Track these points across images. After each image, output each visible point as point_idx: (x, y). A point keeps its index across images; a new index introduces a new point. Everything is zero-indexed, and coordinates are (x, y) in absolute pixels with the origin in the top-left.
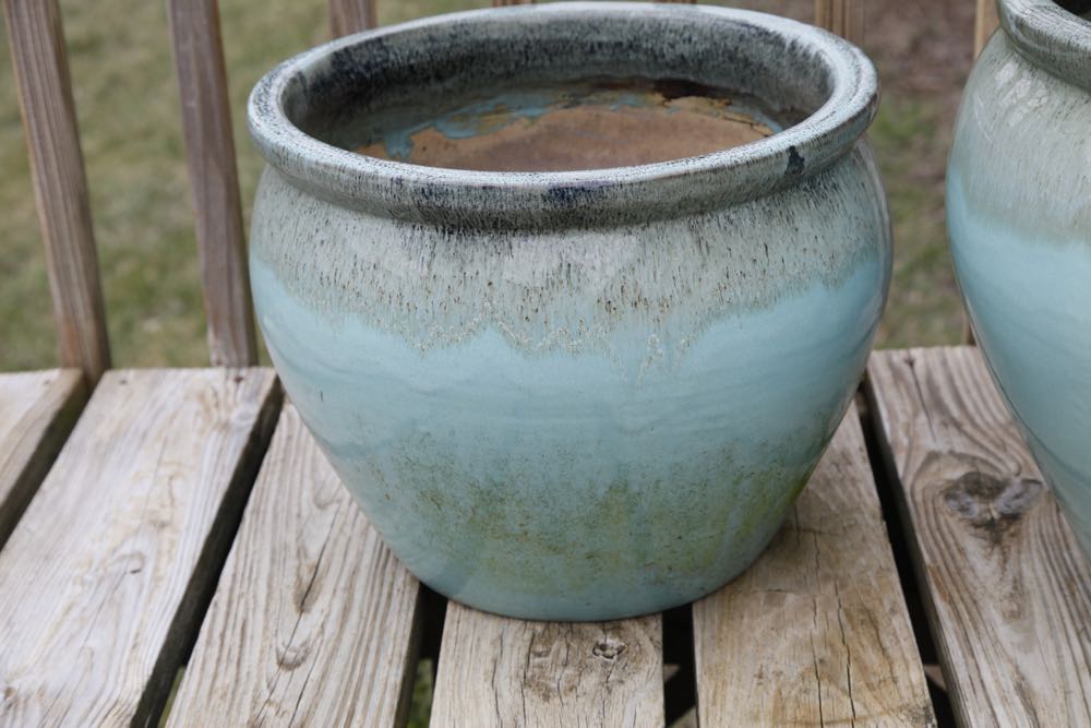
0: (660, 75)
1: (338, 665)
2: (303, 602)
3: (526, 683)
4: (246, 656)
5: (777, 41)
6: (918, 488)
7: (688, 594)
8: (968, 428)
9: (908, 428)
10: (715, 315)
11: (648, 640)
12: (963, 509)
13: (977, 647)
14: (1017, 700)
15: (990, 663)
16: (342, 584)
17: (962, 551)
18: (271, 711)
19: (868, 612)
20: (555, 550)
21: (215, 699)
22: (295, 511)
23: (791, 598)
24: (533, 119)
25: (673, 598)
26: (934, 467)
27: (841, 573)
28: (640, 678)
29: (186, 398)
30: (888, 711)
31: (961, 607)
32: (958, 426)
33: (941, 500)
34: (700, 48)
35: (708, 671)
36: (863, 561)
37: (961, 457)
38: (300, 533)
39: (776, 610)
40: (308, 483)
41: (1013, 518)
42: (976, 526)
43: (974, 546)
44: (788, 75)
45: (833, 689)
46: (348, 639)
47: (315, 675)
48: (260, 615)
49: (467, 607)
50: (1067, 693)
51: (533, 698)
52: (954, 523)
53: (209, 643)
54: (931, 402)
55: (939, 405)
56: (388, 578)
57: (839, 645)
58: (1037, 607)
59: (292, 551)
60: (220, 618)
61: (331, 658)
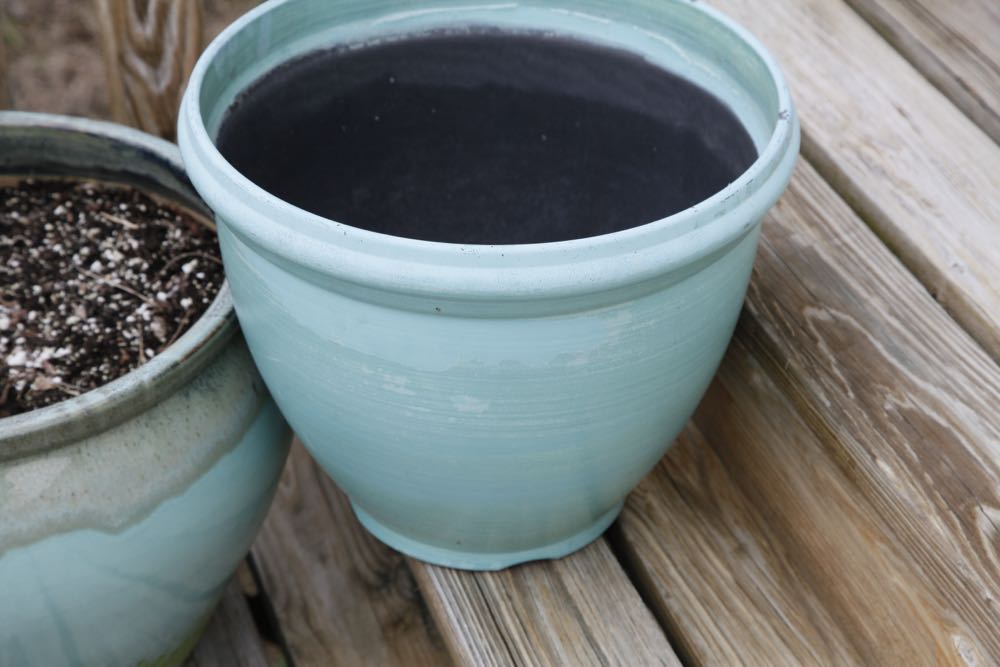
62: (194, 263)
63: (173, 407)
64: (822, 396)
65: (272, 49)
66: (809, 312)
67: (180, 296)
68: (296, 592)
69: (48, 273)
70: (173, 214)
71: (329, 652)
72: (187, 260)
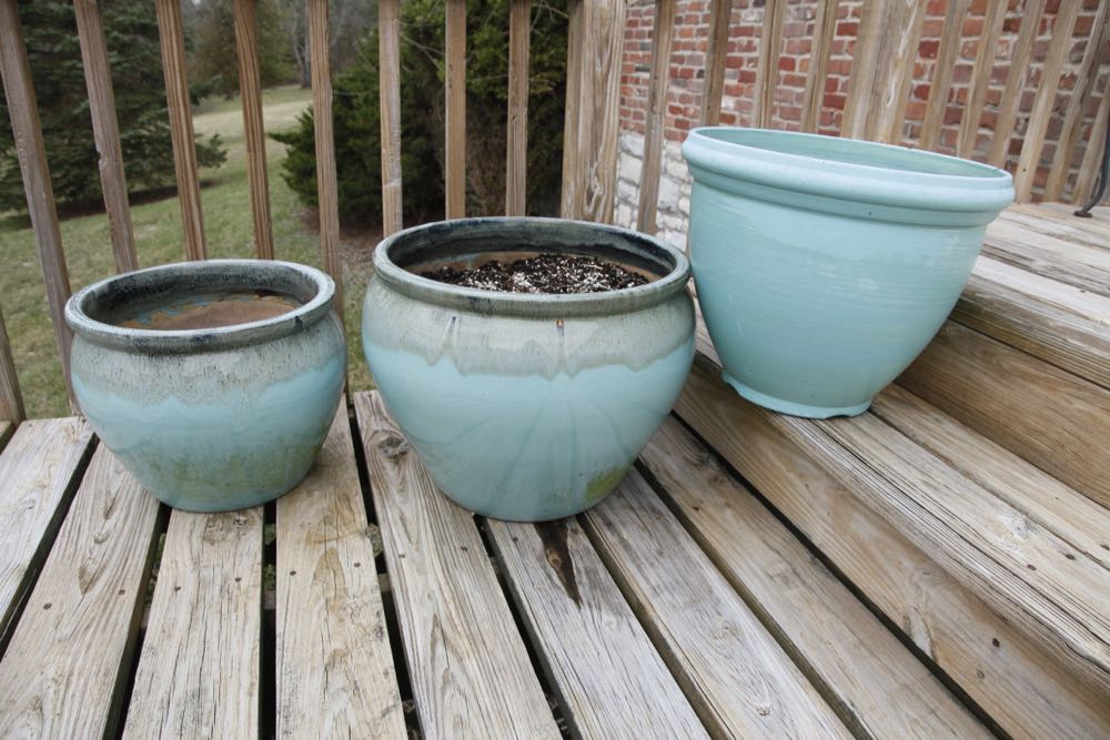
0: (256, 288)
1: (122, 540)
2: (107, 515)
3: (204, 539)
4: (80, 541)
5: (300, 274)
6: (369, 445)
7: (273, 497)
9: (367, 421)
10: (268, 384)
11: (257, 517)
12: (386, 452)
13: (387, 505)
14: (400, 523)
15: (391, 510)
16: (125, 505)
17: (384, 468)
18: (91, 562)
19: (344, 494)
20: (212, 484)
21: (65, 559)
22: (106, 476)
23: (316, 493)
25: (267, 498)
26: (376, 436)
27: (337, 481)
28: (253, 532)
29: (59, 431)
30: (350, 534)
31: (382, 489)
32: (386, 419)
33: (377, 450)
34: (272, 276)
35: (282, 527)
36: (346, 476)
37: (386, 431)
38: (108, 486)
39: (310, 499)
41: (403, 453)
42: (390, 457)
43: (388, 465)
45: (331, 527)
46: (127, 528)
47: (112, 544)
48: (87, 523)
49: (180, 510)
50: (418, 518)
51: (207, 544)
52: (382, 457)
53: (63, 536)
54: (377, 411)
55: (380, 413)
56: (146, 503)
57: (334, 510)
58: (410, 487)
59: (104, 493)
60: (69, 525)
61: (118, 538)
62: (633, 283)
68: (660, 466)
69: (562, 282)
70: (618, 267)
71: (685, 489)
72: (630, 282)
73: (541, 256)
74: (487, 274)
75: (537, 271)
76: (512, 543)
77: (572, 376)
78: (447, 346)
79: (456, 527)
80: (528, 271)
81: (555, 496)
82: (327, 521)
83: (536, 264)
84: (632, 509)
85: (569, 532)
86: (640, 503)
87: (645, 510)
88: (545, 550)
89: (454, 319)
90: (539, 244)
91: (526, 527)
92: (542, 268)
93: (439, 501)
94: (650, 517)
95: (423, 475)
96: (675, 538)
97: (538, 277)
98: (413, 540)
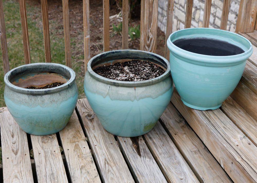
0: (49, 71)
1: (20, 143)
2: (13, 136)
3: (42, 142)
4: (8, 143)
5: (63, 68)
6: (82, 116)
7: (59, 131)
8: (87, 109)
9: (80, 109)
10: (62, 102)
11: (55, 136)
12: (88, 118)
13: (90, 133)
14: (94, 137)
15: (91, 134)
16: (17, 134)
17: (88, 123)
18: (14, 148)
19: (78, 130)
20: (45, 127)
21: (7, 148)
22: (7, 126)
23: (70, 130)
24: (33, 76)
25: (57, 131)
26: (84, 114)
27: (75, 127)
28: (55, 140)
30: (81, 140)
31: (88, 129)
32: (86, 108)
33: (85, 117)
34: (54, 68)
35: (62, 139)
36: (77, 125)
37: (87, 112)
38: (9, 129)
39: (68, 132)
40: (7, 123)
41: (93, 119)
42: (89, 120)
43: (89, 122)
44: (65, 72)
45: (76, 139)
46: (20, 140)
47: (17, 144)
48: (8, 138)
49: (33, 135)
50: (99, 136)
51: (44, 144)
52: (87, 120)
53: (3, 142)
54: (83, 106)
55: (84, 106)
56: (22, 133)
57: (76, 134)
58: (96, 128)
59: (9, 131)
60: (3, 139)
61: (19, 142)
62: (158, 70)
63: (161, 83)
64: (254, 85)
65: (177, 37)
66: (251, 77)
67: (157, 74)
68: (167, 122)
69: (138, 71)
70: (155, 65)
71: (173, 129)
72: (157, 70)
73: (133, 61)
74: (117, 68)
75: (131, 66)
76: (124, 142)
77: (138, 101)
78: (108, 94)
79: (109, 139)
80: (129, 66)
81: (135, 130)
82: (74, 137)
83: (131, 63)
84: (157, 134)
85: (139, 140)
86: (160, 133)
87: (161, 134)
88: (133, 144)
89: (110, 87)
90: (132, 57)
91: (128, 138)
92: (133, 65)
93: (104, 132)
94: (162, 136)
95: (99, 125)
96: (168, 141)
97: (131, 68)
98: (98, 141)
